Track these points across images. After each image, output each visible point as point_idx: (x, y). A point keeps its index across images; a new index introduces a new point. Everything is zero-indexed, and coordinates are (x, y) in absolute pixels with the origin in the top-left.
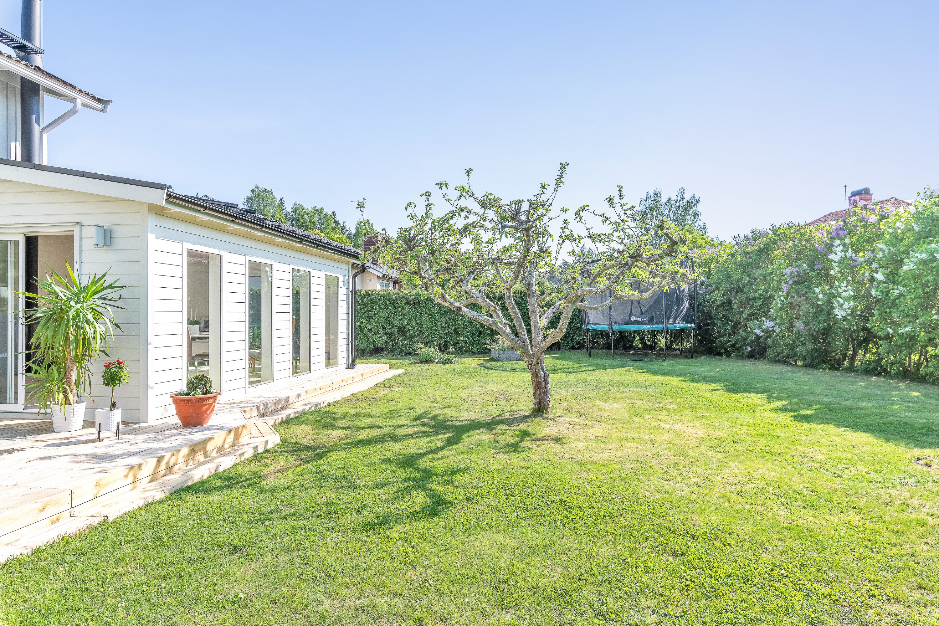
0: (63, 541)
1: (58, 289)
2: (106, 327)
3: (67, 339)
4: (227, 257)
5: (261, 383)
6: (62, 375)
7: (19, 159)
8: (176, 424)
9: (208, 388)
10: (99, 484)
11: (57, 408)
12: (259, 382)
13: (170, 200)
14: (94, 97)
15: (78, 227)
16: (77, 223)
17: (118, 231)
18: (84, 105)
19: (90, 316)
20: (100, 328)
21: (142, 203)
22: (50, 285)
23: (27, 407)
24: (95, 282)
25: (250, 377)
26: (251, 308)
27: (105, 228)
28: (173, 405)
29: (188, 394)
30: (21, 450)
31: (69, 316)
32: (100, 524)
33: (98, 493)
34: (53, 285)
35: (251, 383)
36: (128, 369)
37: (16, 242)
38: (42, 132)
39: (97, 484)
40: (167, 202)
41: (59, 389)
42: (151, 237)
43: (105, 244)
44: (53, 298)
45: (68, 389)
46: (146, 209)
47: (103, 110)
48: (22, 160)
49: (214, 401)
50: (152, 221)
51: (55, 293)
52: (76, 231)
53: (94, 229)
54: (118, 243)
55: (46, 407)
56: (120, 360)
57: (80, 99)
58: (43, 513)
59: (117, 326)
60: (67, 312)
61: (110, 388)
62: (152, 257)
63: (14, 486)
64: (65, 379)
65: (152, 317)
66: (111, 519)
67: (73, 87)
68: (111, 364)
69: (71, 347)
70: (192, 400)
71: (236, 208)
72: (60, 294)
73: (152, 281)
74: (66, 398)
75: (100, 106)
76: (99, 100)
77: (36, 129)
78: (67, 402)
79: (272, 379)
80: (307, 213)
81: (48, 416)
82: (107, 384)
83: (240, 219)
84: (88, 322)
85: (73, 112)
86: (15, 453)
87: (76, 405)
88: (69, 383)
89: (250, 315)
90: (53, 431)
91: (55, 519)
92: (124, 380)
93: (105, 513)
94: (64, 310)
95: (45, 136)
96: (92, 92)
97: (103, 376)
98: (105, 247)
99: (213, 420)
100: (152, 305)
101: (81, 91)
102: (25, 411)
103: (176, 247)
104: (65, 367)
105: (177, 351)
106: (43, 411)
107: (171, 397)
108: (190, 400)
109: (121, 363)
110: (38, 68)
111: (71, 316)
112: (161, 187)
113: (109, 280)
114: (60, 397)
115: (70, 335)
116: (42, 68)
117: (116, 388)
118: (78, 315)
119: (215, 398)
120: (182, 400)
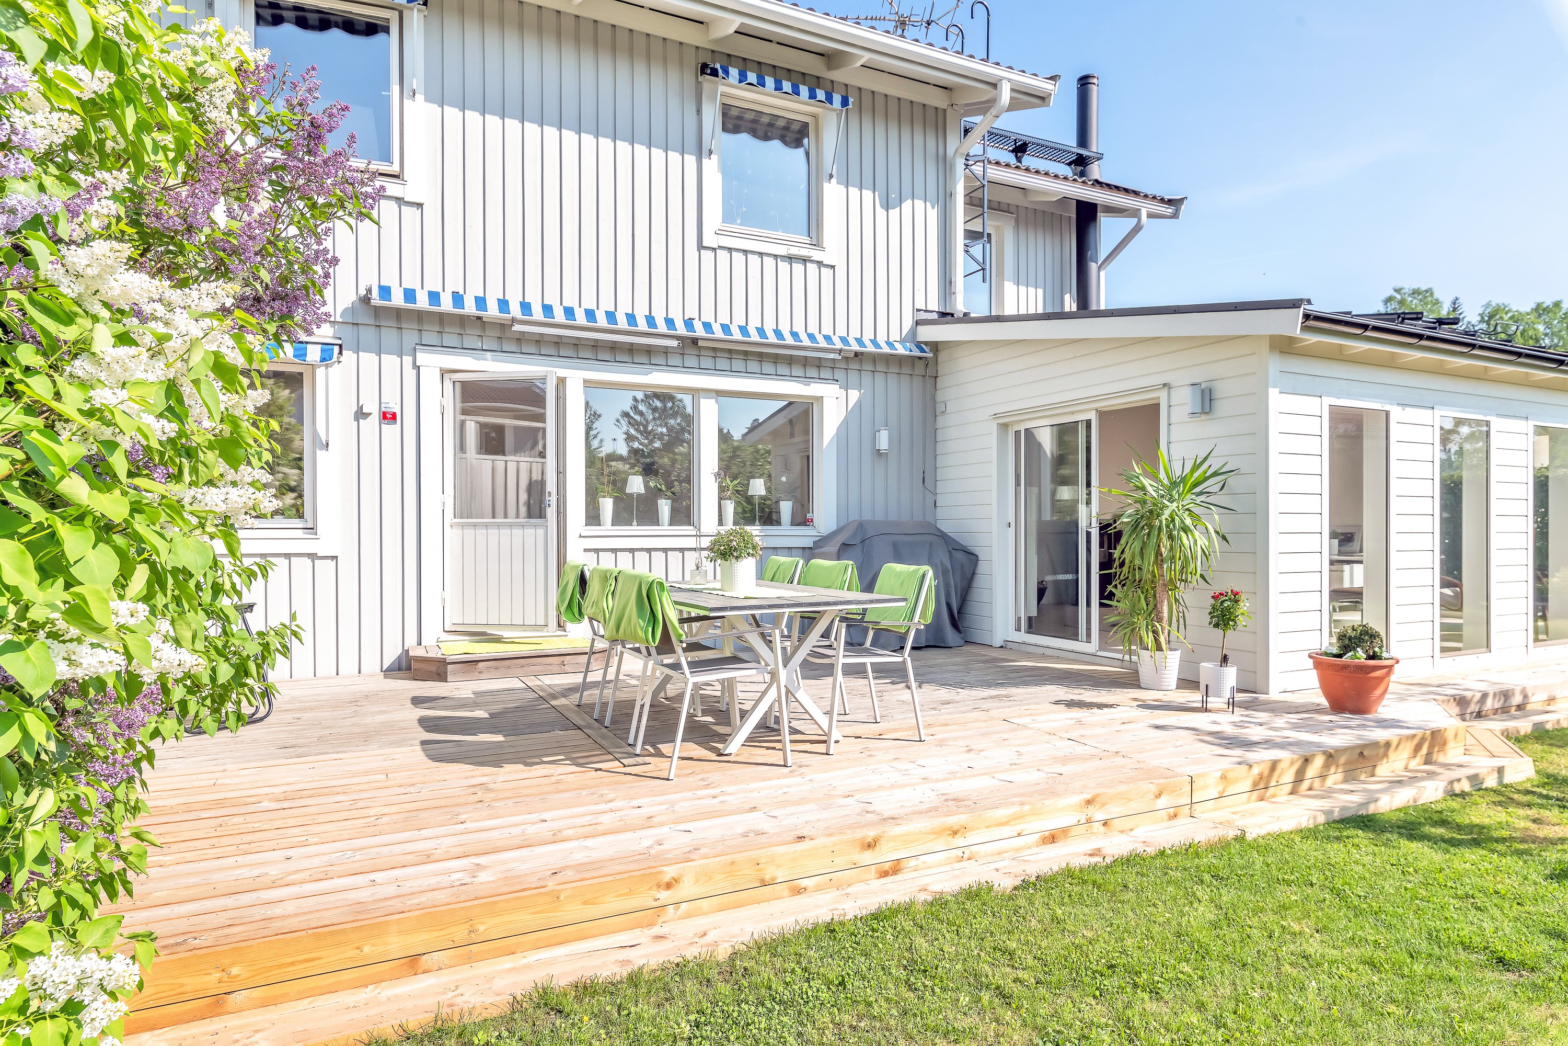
0: (1190, 850)
1: (1146, 482)
2: (1209, 538)
3: (1158, 553)
4: (1397, 413)
5: (1462, 652)
6: (1151, 607)
7: (1074, 308)
8: (1318, 705)
9: (1377, 649)
10: (1226, 778)
11: (1145, 654)
12: (1459, 649)
13: (1307, 323)
14: (1162, 200)
15: (1166, 390)
16: (1165, 385)
17: (1221, 389)
18: (1150, 216)
19: (1188, 521)
20: (1202, 541)
21: (1259, 337)
22: (1138, 477)
23: (1101, 649)
24: (1196, 467)
25: (1443, 639)
26: (1443, 508)
27: (1203, 386)
28: (1315, 671)
29: (1340, 656)
30: (1111, 706)
31: (1161, 522)
32: (1236, 839)
33: (1224, 791)
34: (1141, 477)
35: (1444, 650)
36: (1248, 605)
37: (1088, 423)
38: (1099, 268)
39: (1223, 777)
40: (1305, 328)
41: (1147, 627)
42: (1273, 393)
43: (1204, 412)
44: (1139, 495)
45: (1159, 627)
46: (1265, 345)
47: (1175, 216)
48: (1078, 309)
49: (1388, 674)
50: (1275, 364)
51: (1143, 488)
52: (1163, 396)
53: (1188, 391)
54: (1222, 407)
55: (1130, 652)
56: (1235, 590)
57: (1145, 208)
58: (1158, 801)
59: (1224, 538)
60: (1158, 516)
61: (1219, 632)
62: (1276, 423)
63: (1117, 753)
64: (1154, 613)
65: (1276, 523)
66: (1249, 837)
67: (1136, 193)
68: (1221, 594)
69: (1165, 566)
70: (1349, 666)
71: (1420, 319)
72: (1150, 489)
73: (1276, 464)
74: (1157, 640)
75: (1170, 210)
76: (1170, 202)
77: (1093, 267)
78: (1159, 648)
79: (1488, 646)
80: (1515, 319)
81: (1133, 667)
82: (1217, 625)
83: (1430, 338)
84: (1186, 529)
85: (1137, 229)
86: (1105, 710)
87: (1169, 652)
88: (1160, 620)
89: (1443, 521)
90: (1139, 687)
91: (1172, 814)
92: (1241, 621)
93: (1241, 823)
94: (1154, 513)
95: (1102, 274)
96: (1159, 194)
97: (1210, 613)
98: (1204, 417)
99: (1386, 709)
100: (1276, 503)
101: (1146, 196)
102: (1099, 653)
103: (1311, 404)
104: (1155, 596)
105: (1313, 582)
106: (1127, 657)
107: (1310, 657)
108: (1345, 667)
109: (1237, 593)
110: (1097, 181)
111: (1164, 522)
112: (1294, 304)
113: (1215, 464)
114: (1149, 640)
115: (1163, 549)
116: (1100, 180)
117: (1229, 633)
118: (1173, 520)
119: (1390, 667)
120: (1331, 666)
